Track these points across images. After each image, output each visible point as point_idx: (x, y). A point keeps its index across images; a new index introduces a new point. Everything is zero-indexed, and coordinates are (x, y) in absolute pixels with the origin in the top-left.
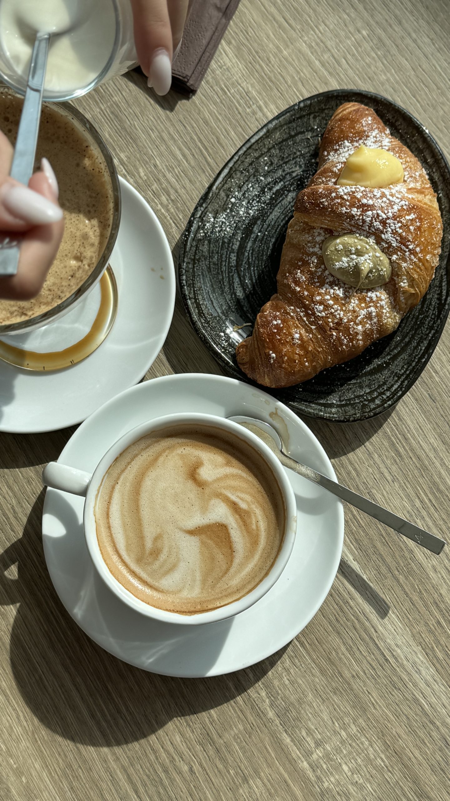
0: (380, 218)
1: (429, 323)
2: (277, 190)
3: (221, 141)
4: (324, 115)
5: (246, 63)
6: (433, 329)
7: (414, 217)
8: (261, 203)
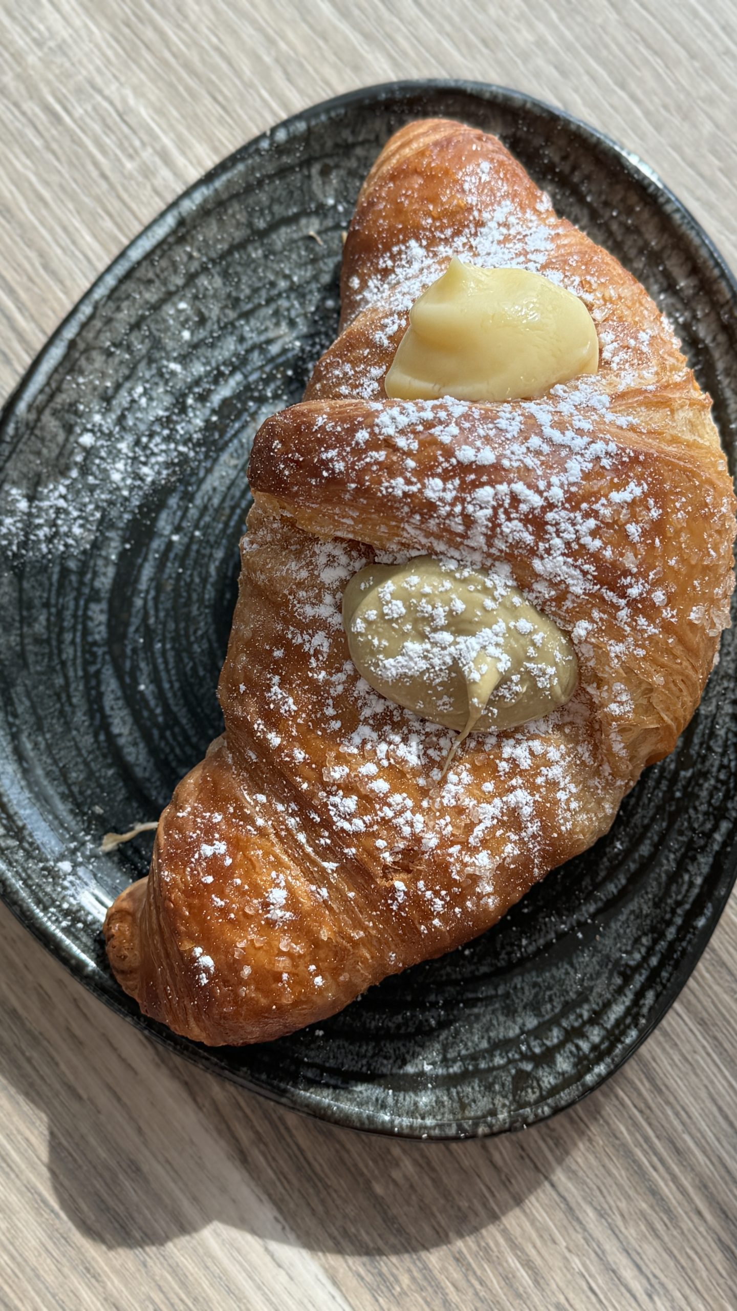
0: (524, 507)
1: (711, 796)
2: (225, 402)
3: (55, 265)
4: (353, 164)
5: (116, 27)
6: (725, 818)
7: (638, 491)
8: (177, 443)
